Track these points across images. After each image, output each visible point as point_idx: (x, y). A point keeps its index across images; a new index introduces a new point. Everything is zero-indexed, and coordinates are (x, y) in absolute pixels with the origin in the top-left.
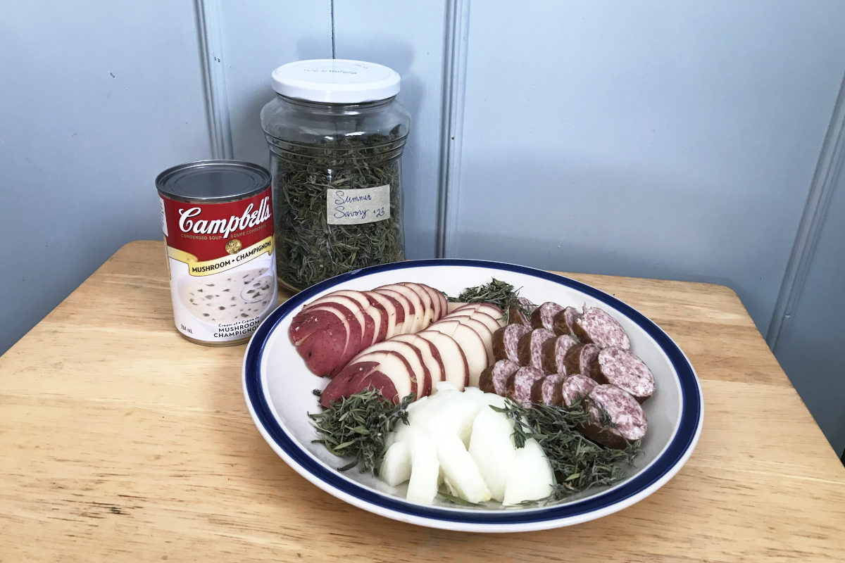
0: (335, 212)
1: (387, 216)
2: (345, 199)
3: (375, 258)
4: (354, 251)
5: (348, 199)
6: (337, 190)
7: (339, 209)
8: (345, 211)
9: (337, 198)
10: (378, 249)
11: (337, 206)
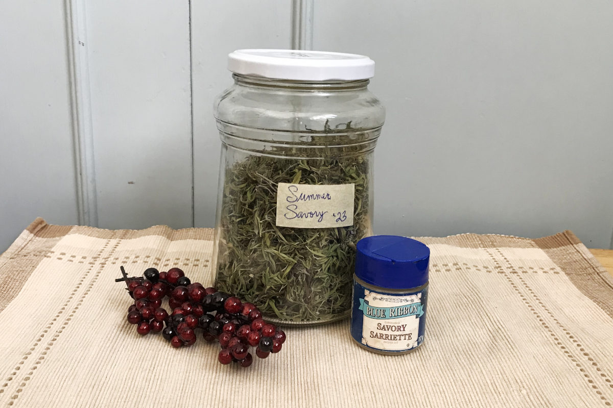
0: (286, 211)
1: (349, 222)
2: (299, 197)
3: (316, 277)
4: (289, 263)
5: (303, 197)
6: (288, 185)
7: (291, 208)
8: (298, 211)
9: (290, 194)
10: (321, 266)
11: (289, 204)
